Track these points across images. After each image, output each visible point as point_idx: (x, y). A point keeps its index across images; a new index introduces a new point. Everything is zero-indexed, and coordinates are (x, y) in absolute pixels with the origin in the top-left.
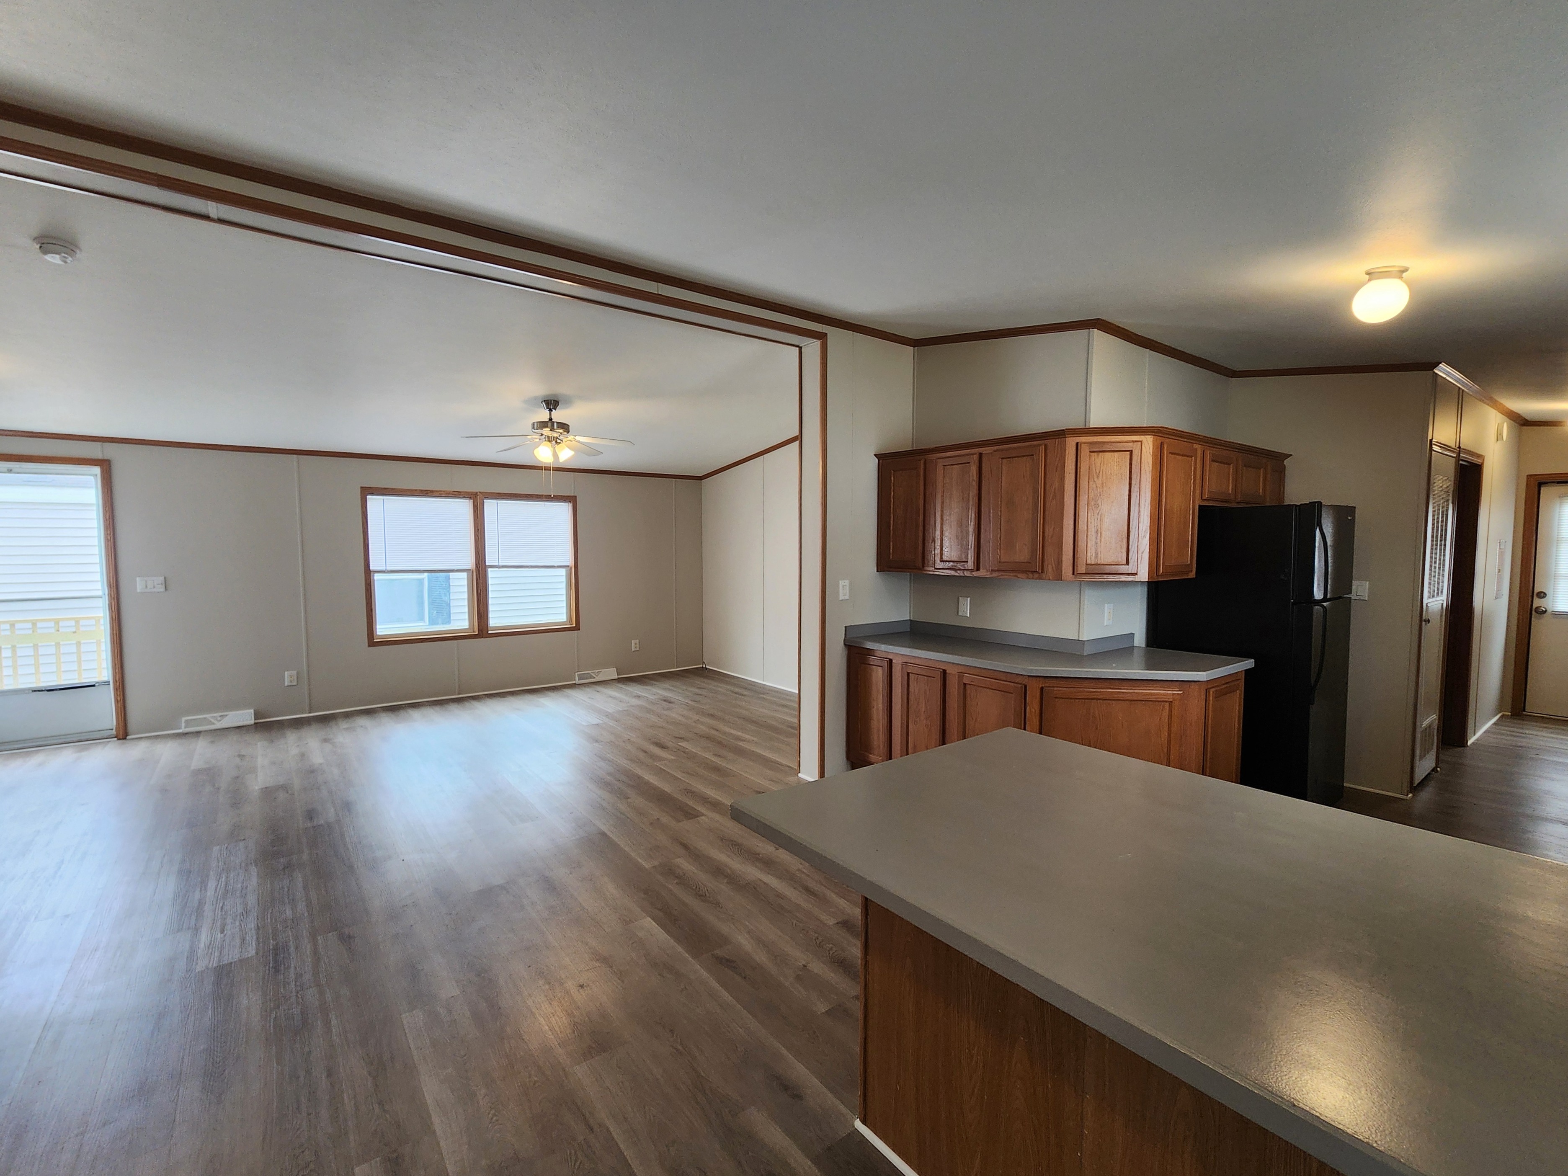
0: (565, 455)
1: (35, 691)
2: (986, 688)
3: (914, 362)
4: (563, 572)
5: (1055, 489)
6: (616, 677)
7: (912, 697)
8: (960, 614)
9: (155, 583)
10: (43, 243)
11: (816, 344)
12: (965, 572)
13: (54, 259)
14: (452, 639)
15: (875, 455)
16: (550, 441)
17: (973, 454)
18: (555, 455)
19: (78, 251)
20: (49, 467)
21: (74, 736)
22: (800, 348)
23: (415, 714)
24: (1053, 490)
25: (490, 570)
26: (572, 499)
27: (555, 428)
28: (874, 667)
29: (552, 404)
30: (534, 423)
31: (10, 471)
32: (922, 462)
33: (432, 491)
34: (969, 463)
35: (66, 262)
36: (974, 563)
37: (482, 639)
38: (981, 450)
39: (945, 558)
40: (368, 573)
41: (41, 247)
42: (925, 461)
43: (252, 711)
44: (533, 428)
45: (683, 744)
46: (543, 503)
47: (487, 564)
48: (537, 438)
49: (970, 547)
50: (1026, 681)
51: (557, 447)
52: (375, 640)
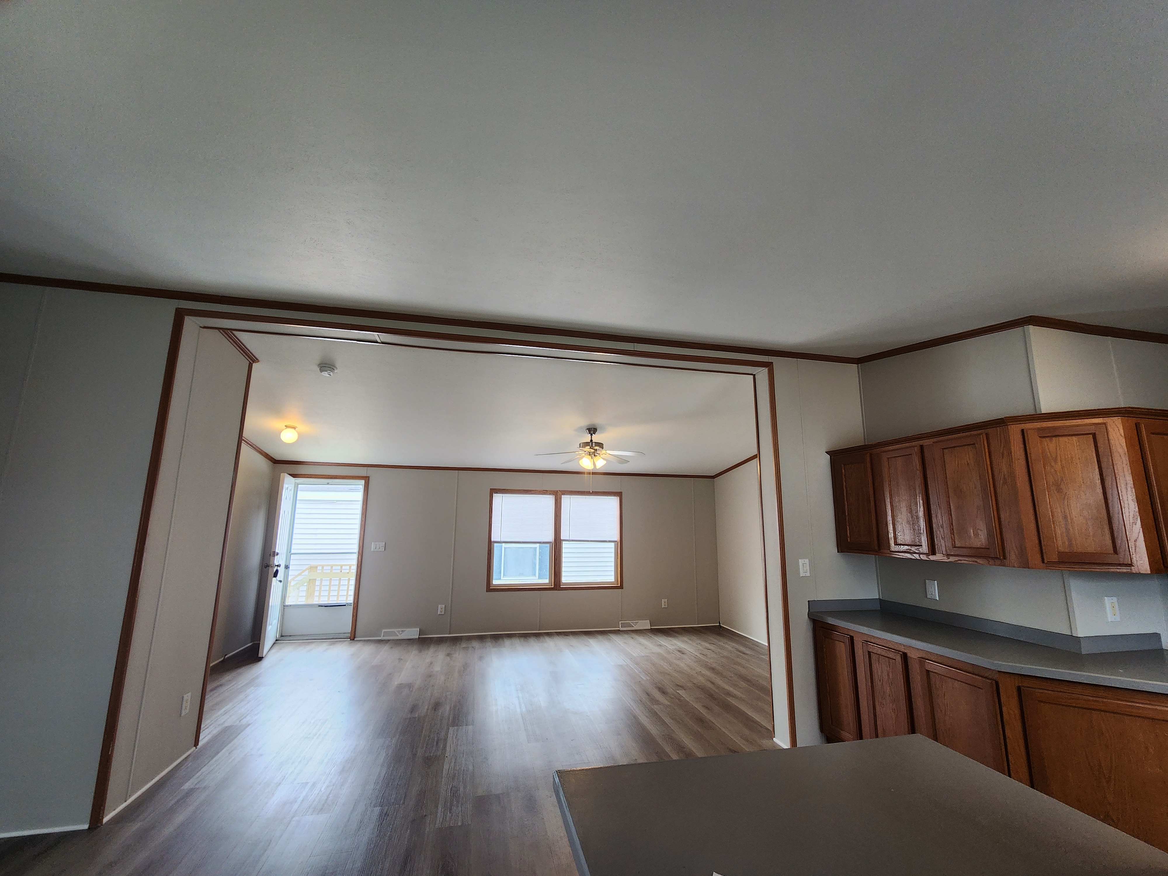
0: (600, 463)
1: (319, 606)
2: (950, 678)
3: (859, 377)
4: (612, 545)
5: (1004, 476)
6: (649, 628)
7: (876, 677)
8: (929, 597)
9: (380, 546)
10: (321, 367)
11: (765, 371)
12: (921, 555)
13: (325, 374)
14: (536, 590)
15: (826, 452)
16: (590, 455)
17: (914, 447)
18: (594, 464)
19: (335, 369)
20: (333, 481)
21: (331, 635)
22: (754, 375)
23: (507, 642)
24: (1002, 477)
25: (563, 542)
26: (619, 494)
27: (594, 446)
28: (837, 642)
29: (592, 430)
30: (580, 444)
31: (328, 484)
32: (868, 455)
33: (531, 491)
34: (911, 454)
35: (330, 375)
36: (928, 547)
37: (556, 591)
38: (921, 442)
39: (899, 542)
40: (490, 543)
41: (320, 369)
42: (871, 454)
43: (418, 629)
44: (580, 447)
45: (681, 692)
46: (585, 497)
47: (562, 538)
48: (583, 453)
49: (922, 531)
50: (996, 677)
51: (595, 458)
52: (491, 588)
